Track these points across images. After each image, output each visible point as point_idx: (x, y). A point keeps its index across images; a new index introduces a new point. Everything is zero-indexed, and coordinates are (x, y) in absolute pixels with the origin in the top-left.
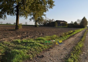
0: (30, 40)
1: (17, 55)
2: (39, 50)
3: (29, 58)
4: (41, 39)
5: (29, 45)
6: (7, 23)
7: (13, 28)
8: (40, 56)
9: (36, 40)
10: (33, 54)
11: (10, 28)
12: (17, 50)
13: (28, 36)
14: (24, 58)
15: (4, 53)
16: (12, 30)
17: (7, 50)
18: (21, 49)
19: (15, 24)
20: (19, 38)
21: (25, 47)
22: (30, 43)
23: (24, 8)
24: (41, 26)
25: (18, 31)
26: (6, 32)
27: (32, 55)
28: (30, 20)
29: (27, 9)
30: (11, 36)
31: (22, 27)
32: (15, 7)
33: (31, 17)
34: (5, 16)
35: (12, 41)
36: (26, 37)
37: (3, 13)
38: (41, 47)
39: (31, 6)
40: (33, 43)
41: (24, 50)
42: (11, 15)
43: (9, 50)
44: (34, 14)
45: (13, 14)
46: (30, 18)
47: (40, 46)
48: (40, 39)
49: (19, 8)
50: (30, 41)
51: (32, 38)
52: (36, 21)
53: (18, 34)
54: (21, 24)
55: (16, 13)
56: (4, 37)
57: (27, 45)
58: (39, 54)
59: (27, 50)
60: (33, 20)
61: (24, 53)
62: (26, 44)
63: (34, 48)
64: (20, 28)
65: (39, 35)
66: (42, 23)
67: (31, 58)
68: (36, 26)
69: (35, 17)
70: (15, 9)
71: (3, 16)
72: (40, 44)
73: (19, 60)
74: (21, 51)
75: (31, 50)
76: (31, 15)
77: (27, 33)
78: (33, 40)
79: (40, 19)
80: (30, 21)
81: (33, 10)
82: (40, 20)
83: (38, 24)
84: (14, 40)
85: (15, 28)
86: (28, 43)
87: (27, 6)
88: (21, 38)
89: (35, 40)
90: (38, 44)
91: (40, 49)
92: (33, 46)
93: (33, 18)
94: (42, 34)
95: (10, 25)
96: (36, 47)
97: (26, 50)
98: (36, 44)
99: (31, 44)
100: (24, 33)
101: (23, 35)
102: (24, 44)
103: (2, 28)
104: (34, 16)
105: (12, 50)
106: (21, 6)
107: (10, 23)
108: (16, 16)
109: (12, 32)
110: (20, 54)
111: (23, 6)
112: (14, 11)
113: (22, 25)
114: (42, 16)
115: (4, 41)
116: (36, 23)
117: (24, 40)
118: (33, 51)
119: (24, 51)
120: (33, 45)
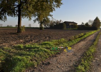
0: (34, 44)
2: (45, 56)
3: (33, 66)
4: (47, 44)
5: (33, 50)
6: (8, 26)
7: (15, 31)
8: (45, 64)
9: (42, 44)
11: (12, 31)
12: (19, 57)
13: (32, 41)
14: (27, 66)
15: (4, 60)
16: (13, 34)
18: (24, 55)
19: (17, 27)
20: (21, 42)
21: (28, 53)
23: (27, 8)
24: (47, 28)
25: (20, 34)
26: (7, 36)
27: (37, 62)
28: (35, 21)
29: (31, 9)
30: (13, 40)
31: (25, 30)
32: (17, 7)
33: (35, 18)
34: (5, 18)
35: (14, 46)
36: (30, 41)
38: (47, 52)
39: (34, 5)
40: (38, 48)
41: (27, 56)
42: (12, 16)
43: (10, 56)
44: (39, 14)
45: (14, 14)
47: (45, 51)
48: (45, 44)
49: (22, 7)
50: (34, 46)
51: (37, 42)
52: (41, 23)
53: (20, 38)
54: (24, 26)
55: (18, 13)
56: (5, 42)
57: (31, 51)
58: (45, 61)
59: (31, 57)
60: (37, 22)
61: (28, 60)
62: (30, 49)
63: (39, 54)
64: (23, 31)
65: (45, 38)
66: (48, 25)
67: (35, 66)
68: (41, 28)
69: (39, 18)
70: (17, 9)
71: (3, 17)
72: (45, 49)
74: (24, 57)
75: (35, 56)
76: (35, 15)
77: (31, 37)
78: (38, 45)
79: (45, 21)
80: (34, 22)
81: (38, 9)
82: (46, 22)
83: (43, 26)
84: (16, 45)
85: (17, 31)
86: (32, 48)
87: (30, 5)
88: (24, 43)
89: (39, 45)
90: (43, 49)
92: (38, 52)
93: (37, 19)
94: (48, 38)
95: (11, 28)
96: (41, 53)
97: (29, 57)
98: (41, 50)
99: (35, 49)
100: (27, 36)
101: (26, 39)
102: (28, 50)
103: (2, 31)
104: (39, 16)
105: (14, 56)
107: (11, 26)
108: (18, 17)
109: (13, 36)
110: (23, 61)
111: (25, 5)
112: (16, 11)
113: (25, 28)
114: (48, 17)
115: (4, 46)
116: (41, 25)
117: (27, 45)
118: (37, 58)
119: (27, 58)
120: (37, 51)
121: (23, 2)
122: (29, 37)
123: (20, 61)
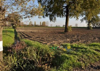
1: (67, 60)
2: (93, 58)
3: (80, 67)
4: (97, 45)
5: (80, 50)
6: (57, 26)
7: (62, 30)
9: (90, 45)
10: (86, 63)
11: (59, 31)
12: (67, 55)
13: (79, 41)
14: (74, 65)
15: (54, 56)
16: (61, 33)
17: (57, 53)
18: (71, 54)
19: (65, 27)
20: (68, 41)
21: (75, 53)
22: (82, 48)
23: (75, 7)
24: (96, 28)
25: (67, 34)
26: (56, 35)
27: (84, 63)
28: (82, 20)
29: (78, 8)
30: (60, 39)
31: (72, 30)
32: (65, 8)
33: (83, 17)
34: (55, 19)
35: (62, 45)
36: (76, 41)
37: (53, 16)
38: (96, 55)
39: (83, 4)
40: (86, 49)
41: (74, 56)
42: (61, 17)
43: (59, 54)
44: (87, 13)
45: (63, 15)
46: (81, 19)
47: (94, 54)
48: (95, 45)
49: (70, 7)
50: (81, 46)
51: (84, 42)
52: (89, 22)
53: (67, 37)
54: (70, 26)
55: (66, 14)
56: (54, 40)
57: (78, 51)
58: (93, 64)
59: (78, 57)
60: (85, 21)
61: (75, 59)
62: (77, 49)
63: (87, 55)
64: (70, 30)
65: (94, 39)
66: (97, 24)
67: (83, 67)
68: (88, 28)
69: (88, 17)
70: (65, 10)
71: (54, 18)
72: (95, 51)
73: (69, 65)
74: (71, 56)
75: (83, 57)
76: (82, 15)
77: (78, 37)
78: (85, 45)
79: (94, 19)
80: (81, 22)
81: (86, 8)
82: (95, 21)
83: (91, 25)
85: (64, 31)
86: (80, 48)
87: (78, 4)
88: (71, 42)
90: (92, 50)
91: (95, 58)
92: (85, 53)
93: (85, 18)
94: (97, 39)
95: (59, 27)
96: (89, 54)
97: (76, 56)
98: (89, 51)
99: (83, 50)
100: (74, 36)
101: (73, 39)
102: (75, 49)
103: (52, 30)
104: (87, 15)
105: (62, 54)
106: (71, 6)
107: (59, 26)
108: (65, 17)
109: (61, 35)
110: (70, 60)
111: (73, 5)
112: (64, 12)
113: (72, 27)
114: (98, 15)
115: (54, 43)
116: (89, 25)
117: (74, 44)
118: (85, 59)
120: (85, 51)
121: (71, 3)
122: (76, 37)
123: (68, 59)
